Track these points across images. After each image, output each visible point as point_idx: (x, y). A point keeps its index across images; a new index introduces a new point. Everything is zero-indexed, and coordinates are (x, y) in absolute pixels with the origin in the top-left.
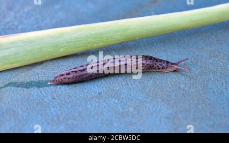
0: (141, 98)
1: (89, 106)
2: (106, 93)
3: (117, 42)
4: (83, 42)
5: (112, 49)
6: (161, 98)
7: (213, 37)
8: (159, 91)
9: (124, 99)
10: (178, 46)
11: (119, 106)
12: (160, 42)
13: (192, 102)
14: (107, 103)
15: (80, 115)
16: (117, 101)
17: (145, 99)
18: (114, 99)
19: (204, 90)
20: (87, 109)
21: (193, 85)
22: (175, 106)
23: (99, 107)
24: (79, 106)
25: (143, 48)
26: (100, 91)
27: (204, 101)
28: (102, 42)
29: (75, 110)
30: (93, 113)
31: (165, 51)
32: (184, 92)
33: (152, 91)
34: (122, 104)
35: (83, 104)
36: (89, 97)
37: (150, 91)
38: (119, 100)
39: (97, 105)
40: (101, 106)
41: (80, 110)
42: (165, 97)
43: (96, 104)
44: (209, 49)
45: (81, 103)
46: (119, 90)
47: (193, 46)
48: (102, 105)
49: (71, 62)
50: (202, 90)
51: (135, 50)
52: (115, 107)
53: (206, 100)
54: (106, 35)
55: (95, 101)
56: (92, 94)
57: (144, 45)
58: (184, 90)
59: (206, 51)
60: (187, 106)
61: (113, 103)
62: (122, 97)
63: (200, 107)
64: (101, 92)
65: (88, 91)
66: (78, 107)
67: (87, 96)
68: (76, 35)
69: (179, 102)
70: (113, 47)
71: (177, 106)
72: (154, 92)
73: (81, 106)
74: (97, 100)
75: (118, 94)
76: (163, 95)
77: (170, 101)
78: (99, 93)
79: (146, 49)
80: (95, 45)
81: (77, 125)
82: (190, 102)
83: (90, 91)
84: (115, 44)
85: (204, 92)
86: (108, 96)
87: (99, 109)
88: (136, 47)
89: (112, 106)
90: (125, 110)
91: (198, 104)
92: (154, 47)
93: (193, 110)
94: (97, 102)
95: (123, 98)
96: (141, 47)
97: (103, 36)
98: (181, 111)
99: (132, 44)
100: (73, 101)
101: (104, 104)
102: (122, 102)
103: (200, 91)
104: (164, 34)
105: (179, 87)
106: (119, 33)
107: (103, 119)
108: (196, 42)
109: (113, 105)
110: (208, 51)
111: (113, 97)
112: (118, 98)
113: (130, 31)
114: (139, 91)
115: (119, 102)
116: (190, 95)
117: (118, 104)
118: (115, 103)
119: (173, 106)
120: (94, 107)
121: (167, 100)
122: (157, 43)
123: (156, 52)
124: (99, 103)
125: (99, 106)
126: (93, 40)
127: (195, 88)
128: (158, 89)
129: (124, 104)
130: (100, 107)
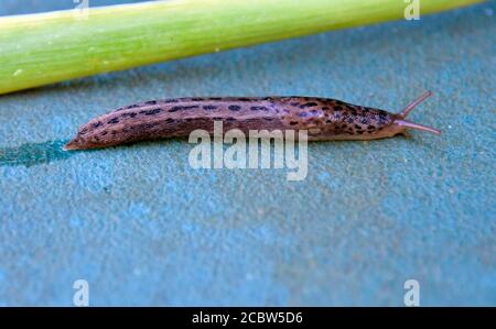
0: (211, 204)
1: (75, 222)
2: (123, 189)
3: (163, 56)
4: (75, 54)
5: (152, 76)
6: (265, 206)
7: (419, 49)
8: (262, 186)
9: (169, 206)
10: (324, 71)
11: (152, 226)
12: (280, 59)
13: (343, 218)
14: (121, 217)
15: (48, 245)
16: (148, 210)
17: (221, 208)
18: (141, 205)
19: (380, 189)
20: (70, 229)
21: (352, 174)
22: (299, 229)
23: (99, 226)
24: (49, 221)
25: (234, 74)
26: (109, 181)
27: (376, 217)
28: (125, 56)
29: (37, 231)
30: (84, 242)
31: (290, 83)
32: (326, 192)
33: (242, 187)
34: (162, 218)
35: (60, 215)
36: (77, 198)
37: (238, 187)
38: (153, 208)
39: (96, 221)
40: (106, 223)
41: (50, 230)
42: (275, 204)
43: (94, 216)
44: (406, 79)
45: (56, 214)
46: (157, 181)
47: (363, 73)
48: (109, 219)
49: (43, 106)
50: (374, 189)
51: (212, 79)
52: (142, 226)
53: (383, 215)
54: (134, 38)
55: (92, 209)
56: (85, 192)
57: (237, 64)
58: (326, 187)
59: (397, 87)
60: (331, 229)
61: (137, 216)
62: (164, 199)
63: (365, 233)
64: (111, 186)
65: (78, 182)
66: (45, 224)
67: (73, 196)
68: (57, 36)
69: (312, 219)
70: (154, 68)
71: (303, 229)
72: (247, 191)
73: (53, 222)
74: (96, 207)
75: (155, 192)
76: (271, 198)
77: (286, 216)
78: (106, 189)
79: (240, 77)
80: (106, 62)
81: (37, 271)
82: (339, 219)
83: (82, 183)
84: (161, 62)
85: (379, 195)
86: (128, 197)
87: (100, 230)
88: (216, 70)
89: (134, 223)
90: (168, 234)
91: (361, 225)
92: (261, 73)
93: (344, 242)
94: (96, 211)
95: (165, 204)
96: (228, 71)
97: (125, 40)
98: (312, 243)
99: (207, 61)
100: (34, 207)
101: (115, 218)
102: (163, 214)
103: (370, 192)
104: (293, 39)
105: (315, 179)
106: (168, 34)
107: (106, 257)
108: (374, 61)
109: (137, 221)
110: (401, 87)
111: (141, 200)
112: (152, 203)
113: (198, 30)
114: (210, 185)
115: (154, 214)
116: (340, 201)
117: (150, 219)
118: (142, 216)
119: (294, 228)
120: (86, 224)
121: (281, 213)
122: (270, 62)
123: (266, 84)
124: (103, 214)
125: (101, 222)
126: (100, 50)
127: (358, 182)
128: (260, 182)
129: (166, 220)
130: (103, 225)
